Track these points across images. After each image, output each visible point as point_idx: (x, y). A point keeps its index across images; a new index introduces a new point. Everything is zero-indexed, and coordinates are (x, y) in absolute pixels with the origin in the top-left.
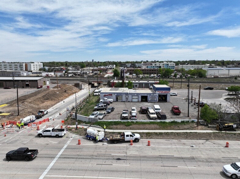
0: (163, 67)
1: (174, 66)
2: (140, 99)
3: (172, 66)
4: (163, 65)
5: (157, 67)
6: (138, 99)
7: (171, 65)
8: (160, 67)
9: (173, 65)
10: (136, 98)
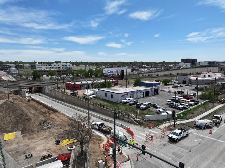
0: (62, 67)
1: (71, 67)
2: (145, 95)
3: (70, 67)
4: (62, 65)
5: (57, 67)
6: (143, 94)
7: (69, 65)
8: (59, 68)
9: (70, 65)
10: (142, 95)
